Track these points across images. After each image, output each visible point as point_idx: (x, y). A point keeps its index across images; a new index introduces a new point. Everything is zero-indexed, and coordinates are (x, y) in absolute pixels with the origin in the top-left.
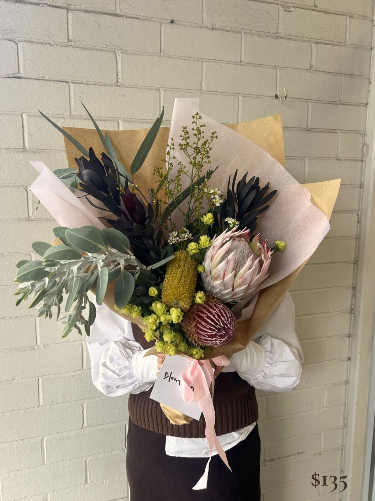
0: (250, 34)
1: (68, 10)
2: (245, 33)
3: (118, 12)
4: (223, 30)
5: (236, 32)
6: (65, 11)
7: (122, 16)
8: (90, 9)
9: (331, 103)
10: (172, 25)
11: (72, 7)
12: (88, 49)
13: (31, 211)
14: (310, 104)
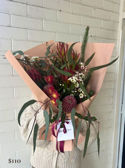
0: (84, 16)
1: (27, 5)
2: (82, 16)
3: (43, 6)
4: (76, 14)
5: (80, 15)
6: (26, 5)
7: (45, 8)
8: (34, 5)
9: (107, 39)
10: (60, 12)
11: (28, 4)
12: (33, 18)
13: (13, 72)
14: (101, 39)
